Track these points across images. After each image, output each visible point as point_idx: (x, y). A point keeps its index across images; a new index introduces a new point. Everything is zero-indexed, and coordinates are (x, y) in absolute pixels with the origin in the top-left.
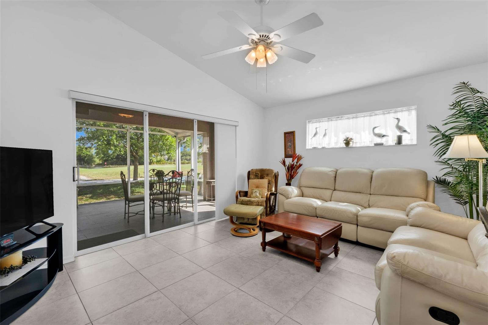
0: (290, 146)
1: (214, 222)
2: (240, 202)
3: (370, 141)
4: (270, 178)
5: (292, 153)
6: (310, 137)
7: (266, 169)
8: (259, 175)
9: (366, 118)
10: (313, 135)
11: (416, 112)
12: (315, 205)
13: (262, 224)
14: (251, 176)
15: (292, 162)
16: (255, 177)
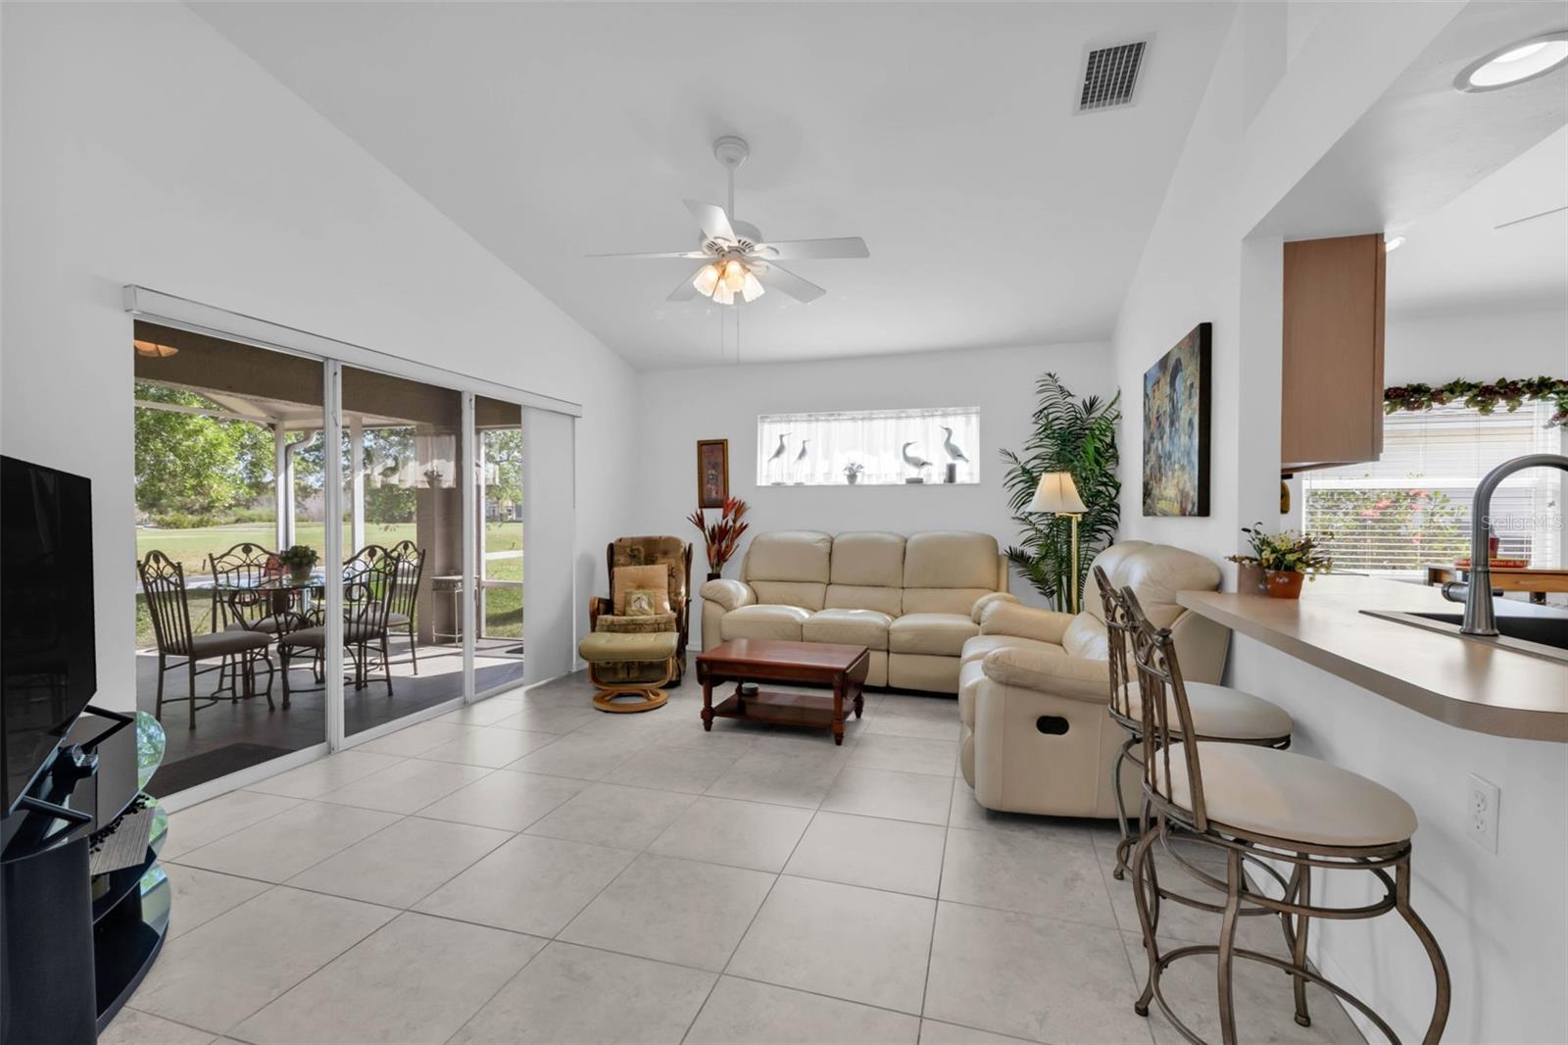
0: (715, 477)
1: (521, 692)
2: (605, 628)
3: (897, 474)
4: (673, 562)
5: (720, 496)
6: (766, 458)
7: (660, 537)
8: (642, 555)
9: (889, 421)
10: (774, 452)
11: (979, 418)
12: (798, 619)
13: (705, 666)
14: (620, 558)
15: (724, 518)
16: (628, 559)
